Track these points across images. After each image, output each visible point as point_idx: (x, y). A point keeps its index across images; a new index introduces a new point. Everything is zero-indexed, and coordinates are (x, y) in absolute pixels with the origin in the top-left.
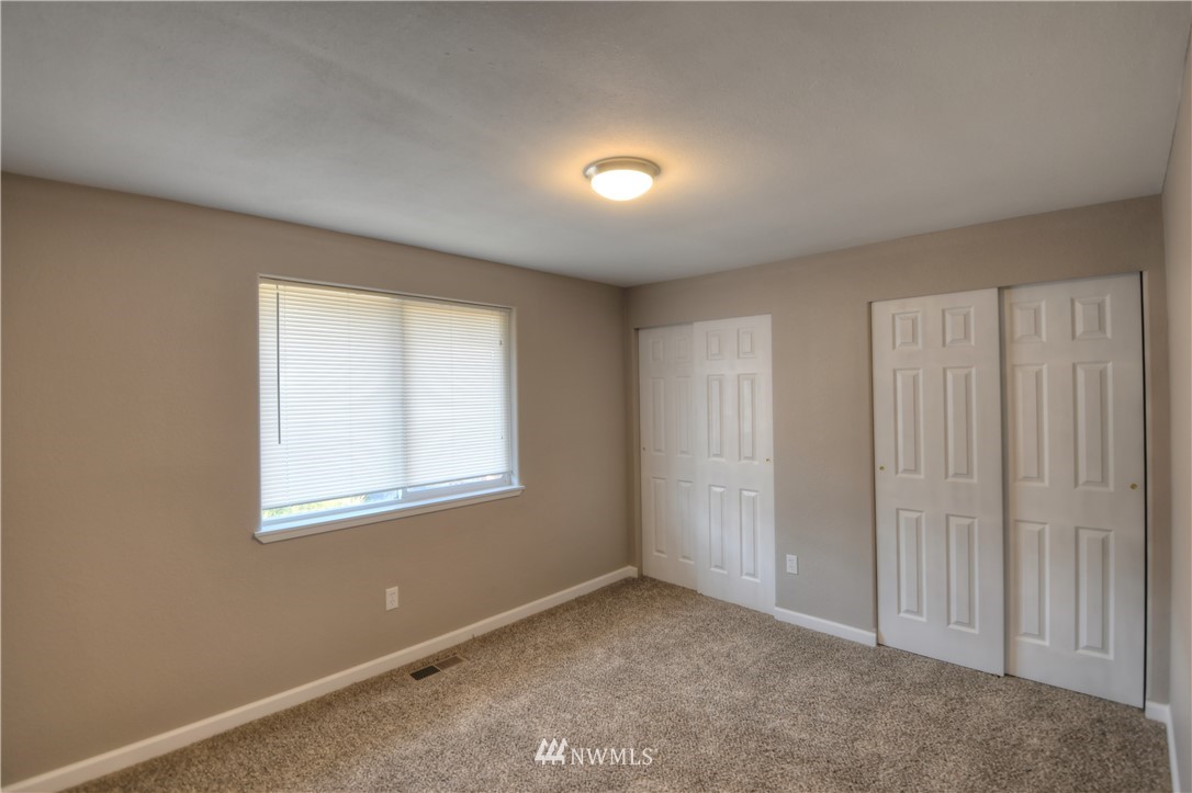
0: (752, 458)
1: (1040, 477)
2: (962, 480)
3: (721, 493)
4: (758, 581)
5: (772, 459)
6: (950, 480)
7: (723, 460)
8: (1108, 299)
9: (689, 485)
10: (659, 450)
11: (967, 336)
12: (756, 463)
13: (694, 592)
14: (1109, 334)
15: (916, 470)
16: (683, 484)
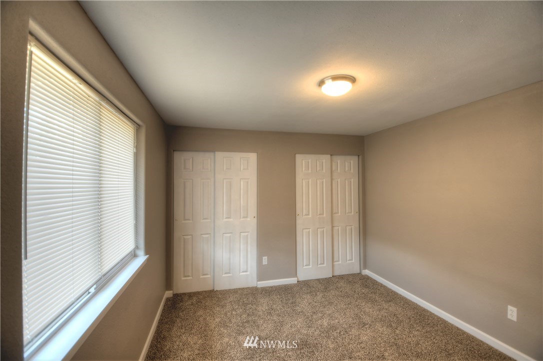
0: (247, 217)
1: (338, 213)
2: (321, 216)
3: (230, 236)
4: (248, 273)
5: (256, 217)
6: (318, 216)
7: (231, 220)
8: (352, 162)
9: (207, 236)
10: (189, 220)
11: (323, 169)
12: (249, 219)
13: (212, 291)
14: (352, 171)
15: (308, 215)
16: (204, 236)
